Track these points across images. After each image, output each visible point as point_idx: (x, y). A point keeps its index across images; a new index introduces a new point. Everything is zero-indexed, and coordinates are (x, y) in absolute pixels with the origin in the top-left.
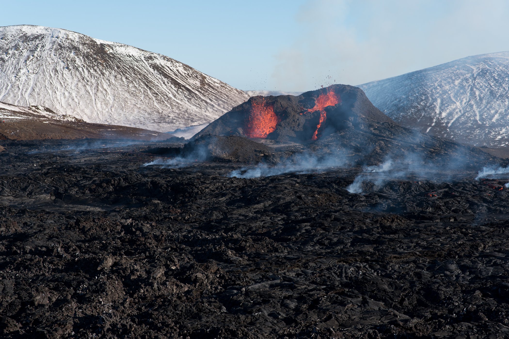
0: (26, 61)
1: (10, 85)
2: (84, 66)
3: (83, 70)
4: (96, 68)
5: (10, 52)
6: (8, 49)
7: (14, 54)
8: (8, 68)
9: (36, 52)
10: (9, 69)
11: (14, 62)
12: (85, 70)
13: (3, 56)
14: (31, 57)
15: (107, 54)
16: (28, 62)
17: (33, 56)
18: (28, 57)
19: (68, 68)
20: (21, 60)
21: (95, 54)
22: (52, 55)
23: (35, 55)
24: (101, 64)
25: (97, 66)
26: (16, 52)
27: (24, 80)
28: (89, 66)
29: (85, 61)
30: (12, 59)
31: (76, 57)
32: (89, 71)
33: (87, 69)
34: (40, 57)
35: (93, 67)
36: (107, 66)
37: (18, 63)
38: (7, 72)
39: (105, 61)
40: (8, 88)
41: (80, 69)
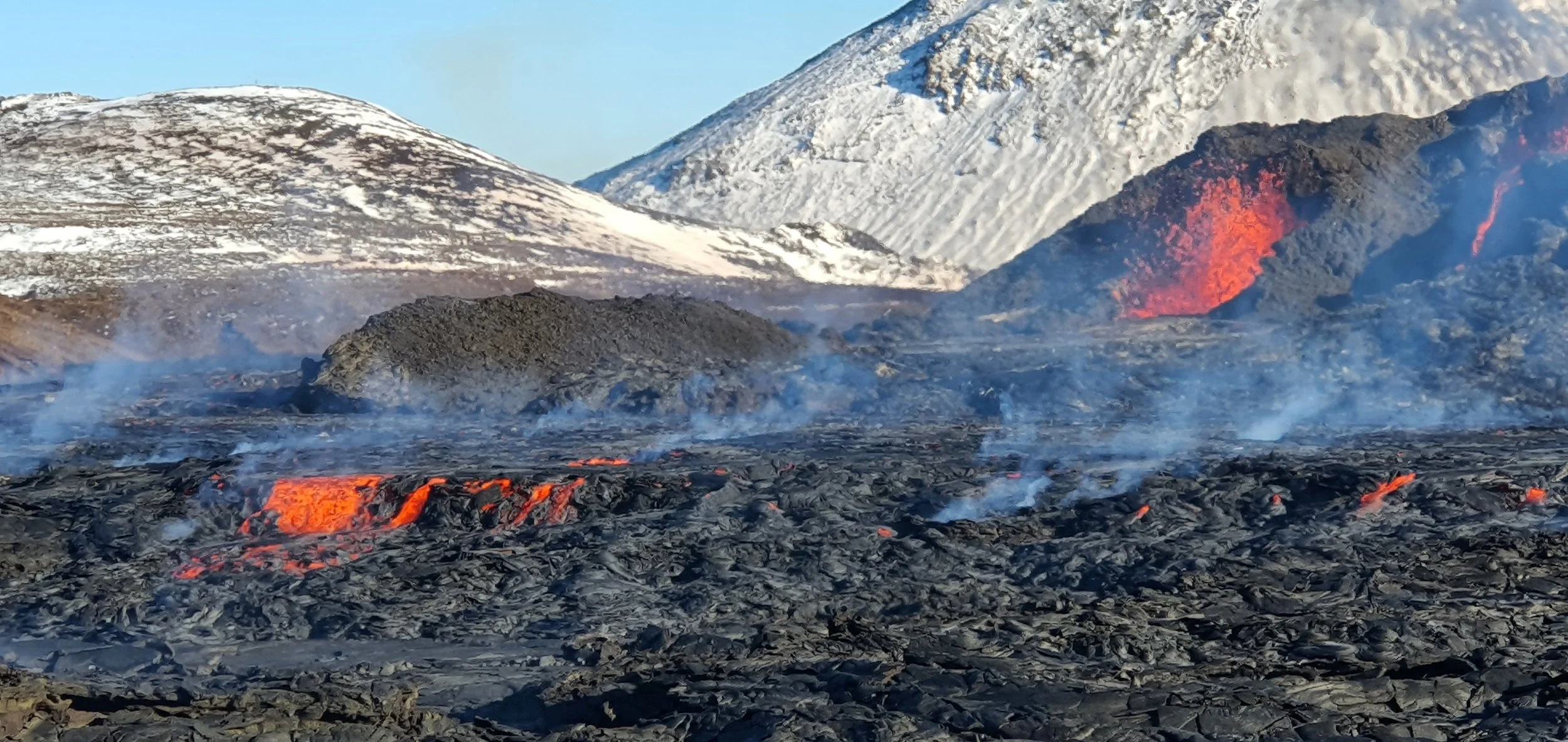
0: (1176, 59)
1: (1094, 157)
2: (1408, 70)
3: (1401, 84)
4: (1456, 73)
5: (1121, 25)
6: (1114, 16)
7: (1135, 34)
8: (1102, 87)
9: (1222, 22)
10: (1104, 93)
11: (1131, 64)
12: (1409, 83)
13: (1089, 42)
14: (1200, 42)
15: (1518, 14)
16: (1182, 63)
17: (1208, 37)
18: (1188, 44)
19: (1340, 80)
20: (1159, 55)
21: (1464, 18)
22: (1287, 30)
23: (1218, 32)
24: (1480, 55)
25: (1465, 67)
26: (1145, 24)
27: (1153, 137)
28: (1429, 67)
29: (1413, 44)
30: (1126, 53)
31: (1380, 32)
32: (1424, 88)
33: (1418, 79)
34: (1237, 38)
35: (1444, 71)
36: (1505, 64)
37: (1144, 70)
38: (1097, 104)
39: (1502, 42)
40: (1087, 169)
41: (1390, 81)
